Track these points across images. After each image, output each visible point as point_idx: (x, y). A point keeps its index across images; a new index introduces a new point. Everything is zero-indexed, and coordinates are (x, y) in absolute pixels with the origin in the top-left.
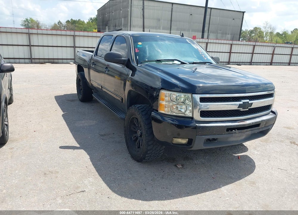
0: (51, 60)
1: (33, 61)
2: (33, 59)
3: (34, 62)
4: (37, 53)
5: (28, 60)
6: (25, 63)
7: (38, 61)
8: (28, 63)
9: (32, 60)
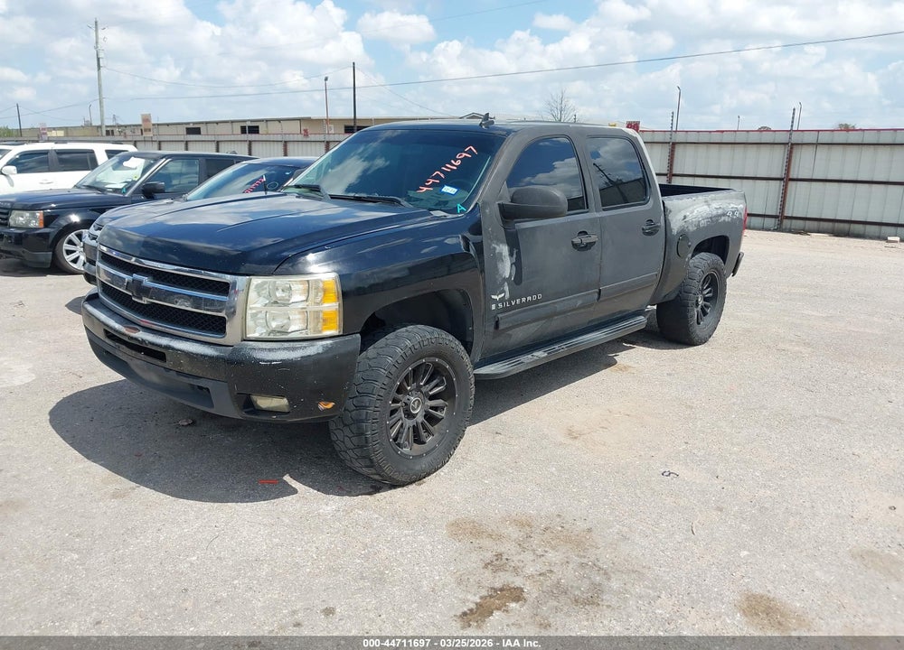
0: (842, 225)
1: (786, 223)
2: (787, 218)
3: (788, 227)
4: (803, 201)
5: (773, 219)
6: (763, 229)
7: (800, 224)
8: (769, 230)
9: (782, 222)
